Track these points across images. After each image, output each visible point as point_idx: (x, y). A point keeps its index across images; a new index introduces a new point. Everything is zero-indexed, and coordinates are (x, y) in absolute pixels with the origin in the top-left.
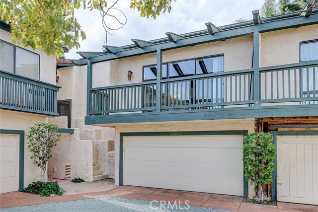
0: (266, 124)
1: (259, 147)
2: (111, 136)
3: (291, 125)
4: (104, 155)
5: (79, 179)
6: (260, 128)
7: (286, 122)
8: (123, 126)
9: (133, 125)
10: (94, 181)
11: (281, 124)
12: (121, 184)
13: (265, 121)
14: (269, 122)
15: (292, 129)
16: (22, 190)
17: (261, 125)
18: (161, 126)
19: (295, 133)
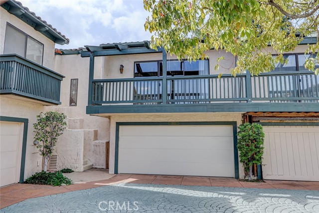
0: (250, 117)
1: (254, 135)
2: (95, 125)
3: (269, 118)
4: (89, 144)
5: (68, 169)
6: (246, 120)
7: (265, 115)
8: (119, 116)
9: (130, 115)
10: (84, 171)
11: (262, 117)
12: (116, 172)
13: (250, 114)
14: (253, 115)
15: (270, 121)
16: (22, 181)
17: (247, 117)
18: (159, 116)
19: (273, 124)
